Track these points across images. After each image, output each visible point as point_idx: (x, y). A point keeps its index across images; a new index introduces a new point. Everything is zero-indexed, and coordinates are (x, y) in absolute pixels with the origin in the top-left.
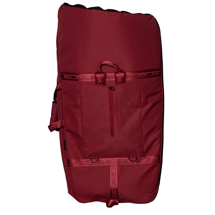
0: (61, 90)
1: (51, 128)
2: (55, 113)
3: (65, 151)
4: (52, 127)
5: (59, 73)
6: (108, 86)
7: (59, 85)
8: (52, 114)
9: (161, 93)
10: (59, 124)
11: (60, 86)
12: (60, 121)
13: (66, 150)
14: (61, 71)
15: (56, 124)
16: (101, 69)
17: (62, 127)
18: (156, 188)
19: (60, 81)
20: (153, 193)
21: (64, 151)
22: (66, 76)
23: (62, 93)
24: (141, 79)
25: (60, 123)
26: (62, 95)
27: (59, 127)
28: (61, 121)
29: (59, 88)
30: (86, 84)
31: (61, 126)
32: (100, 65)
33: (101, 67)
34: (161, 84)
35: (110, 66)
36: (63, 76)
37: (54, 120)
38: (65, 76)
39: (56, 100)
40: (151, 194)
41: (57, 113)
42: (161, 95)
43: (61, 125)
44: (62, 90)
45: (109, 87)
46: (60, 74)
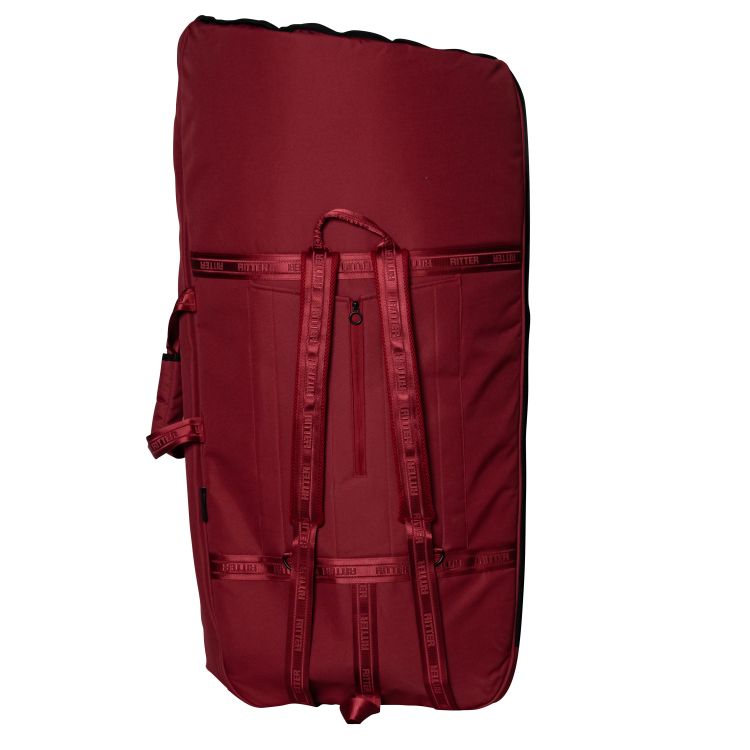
0: (192, 313)
1: (158, 445)
2: (173, 395)
3: (204, 524)
4: (161, 441)
5: (186, 254)
6: (347, 299)
7: (186, 297)
8: (160, 398)
9: (517, 328)
10: (183, 431)
11: (187, 301)
12: (187, 421)
13: (206, 520)
14: (190, 249)
15: (173, 432)
16: (322, 236)
17: (194, 441)
18: (509, 656)
19: (190, 282)
20: (501, 673)
21: (202, 526)
22: (206, 264)
23: (196, 322)
24: (458, 275)
25: (188, 428)
26: (197, 329)
27: (184, 440)
28: (192, 422)
29: (184, 307)
30: (273, 290)
31: (190, 438)
32: (321, 223)
33: (322, 228)
34: (520, 297)
35: (354, 224)
36: (197, 264)
37: (168, 419)
38: (202, 266)
39: (177, 349)
40: (494, 676)
41: (179, 394)
42: (520, 335)
43: (191, 432)
44: (195, 312)
45: (351, 300)
46: (187, 260)
